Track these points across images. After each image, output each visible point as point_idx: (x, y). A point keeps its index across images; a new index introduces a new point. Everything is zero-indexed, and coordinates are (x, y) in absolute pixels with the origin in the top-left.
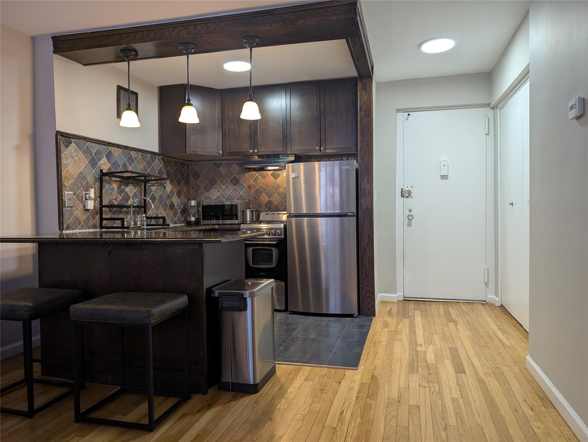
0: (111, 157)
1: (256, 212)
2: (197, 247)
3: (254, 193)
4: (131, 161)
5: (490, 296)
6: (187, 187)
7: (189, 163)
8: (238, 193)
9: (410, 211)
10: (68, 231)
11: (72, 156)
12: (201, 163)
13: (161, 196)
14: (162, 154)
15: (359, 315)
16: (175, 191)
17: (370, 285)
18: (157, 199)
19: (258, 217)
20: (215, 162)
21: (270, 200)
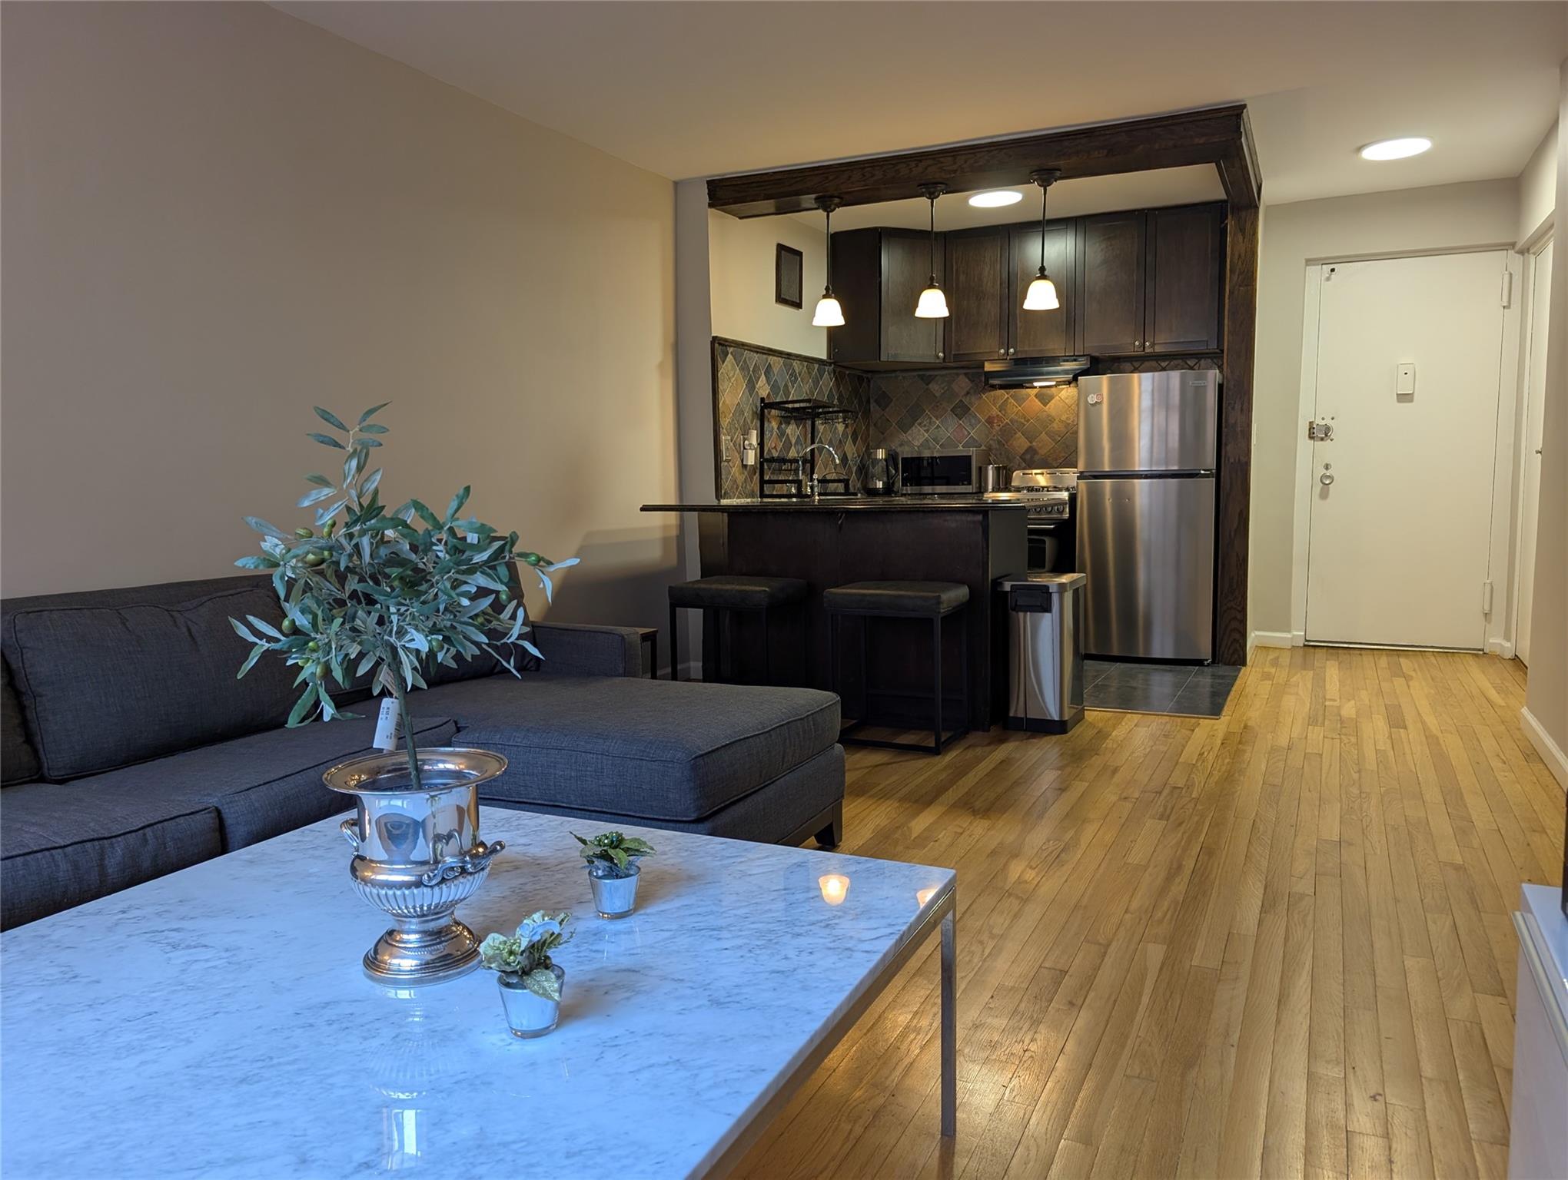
0: (770, 374)
1: (1005, 471)
2: (980, 517)
3: (999, 433)
4: (793, 378)
5: (1492, 640)
6: (866, 422)
7: (869, 375)
8: (966, 433)
9: (1327, 467)
10: (724, 499)
11: (729, 376)
12: (893, 375)
14: (834, 363)
15: (1213, 662)
17: (1239, 608)
19: (1008, 479)
21: (1030, 447)
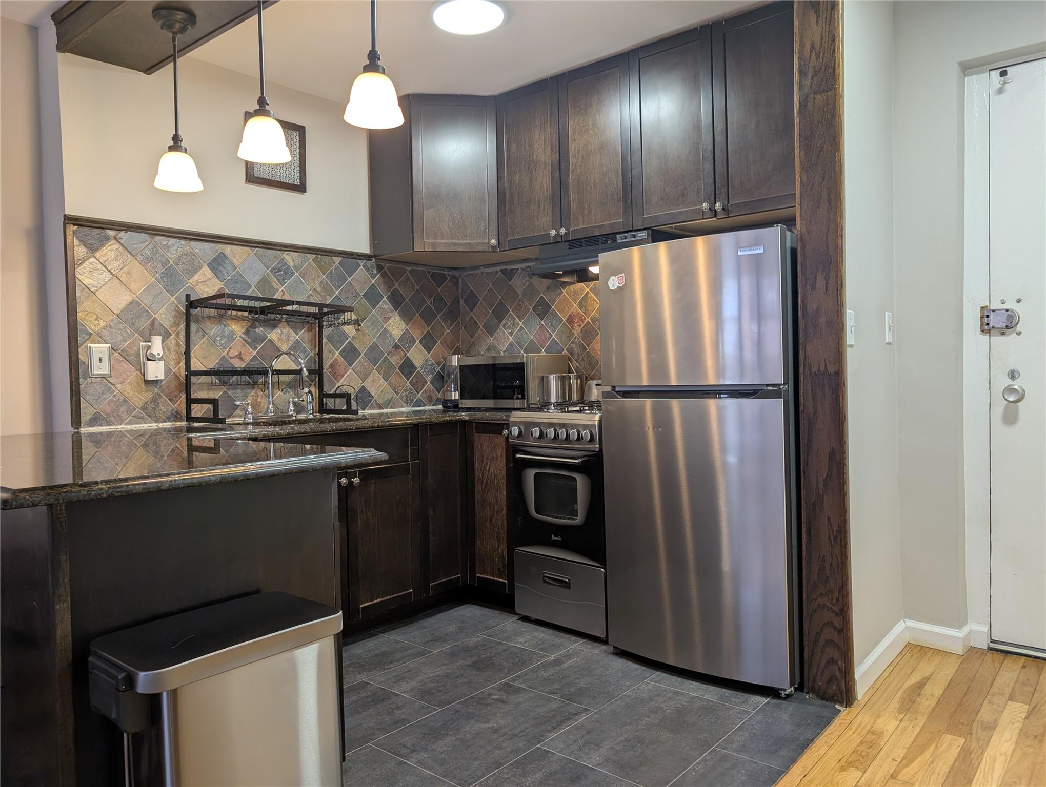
0: (224, 268)
1: (579, 381)
3: (581, 334)
4: (282, 273)
6: (451, 325)
7: (456, 273)
8: (548, 336)
9: (1013, 375)
10: (94, 428)
11: (109, 269)
12: (478, 271)
13: (374, 348)
14: (375, 256)
15: (795, 694)
16: (417, 334)
18: (362, 355)
20: (503, 267)
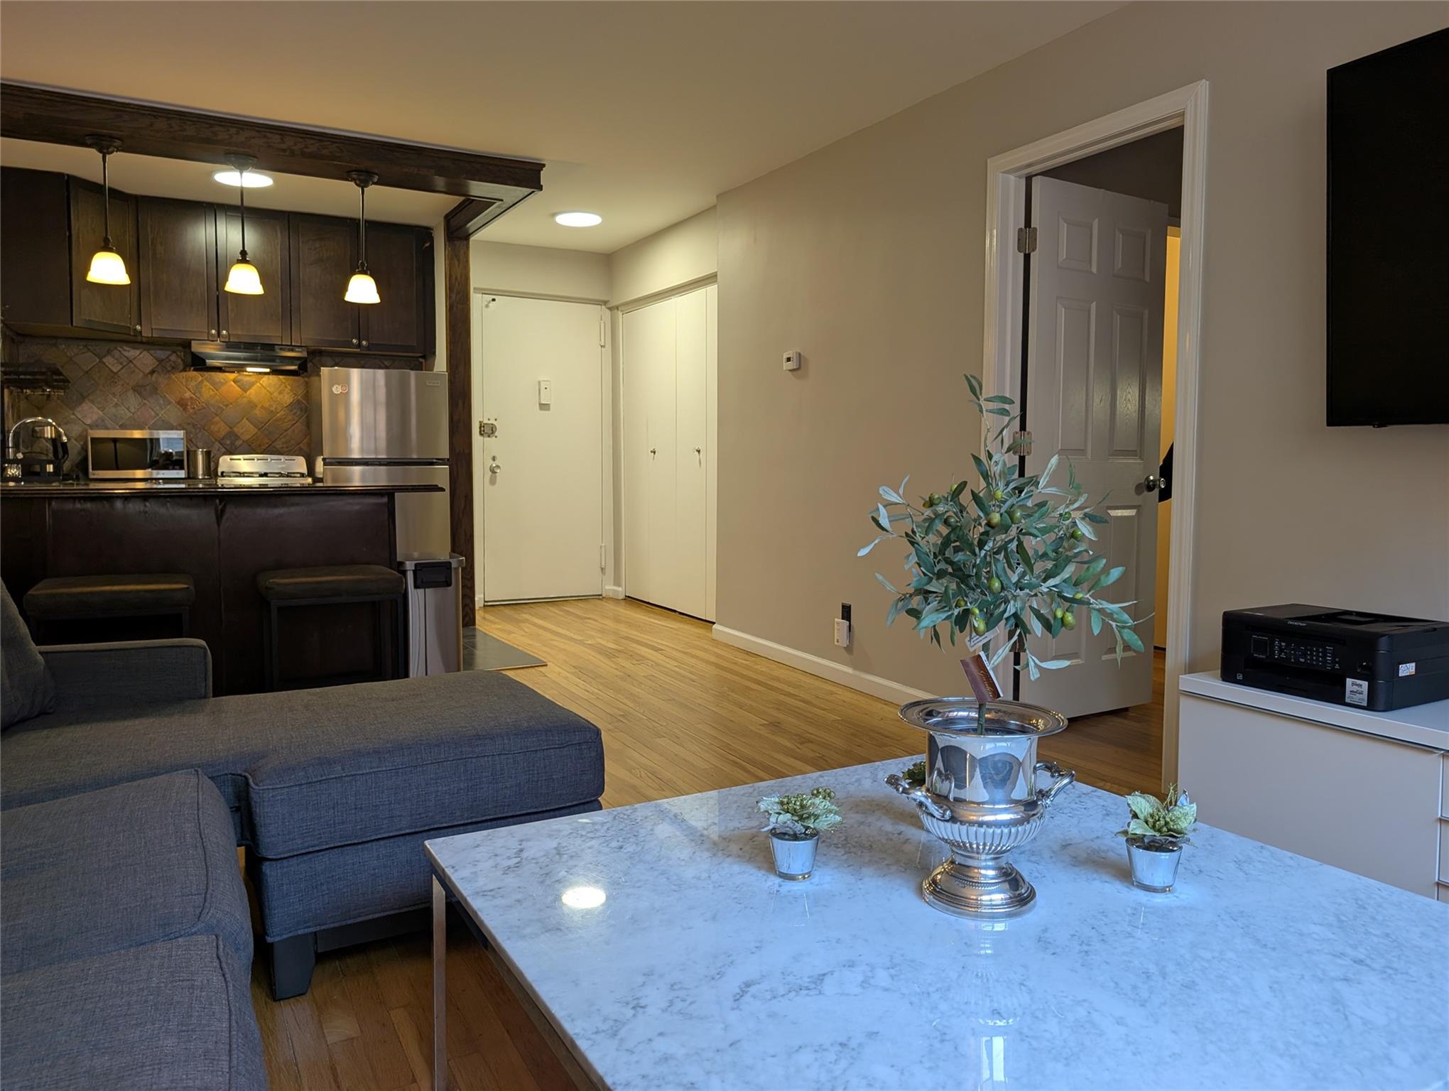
2: (385, 500)
5: (607, 587)
9: (494, 459)
14: (4, 321)
21: (230, 432)
